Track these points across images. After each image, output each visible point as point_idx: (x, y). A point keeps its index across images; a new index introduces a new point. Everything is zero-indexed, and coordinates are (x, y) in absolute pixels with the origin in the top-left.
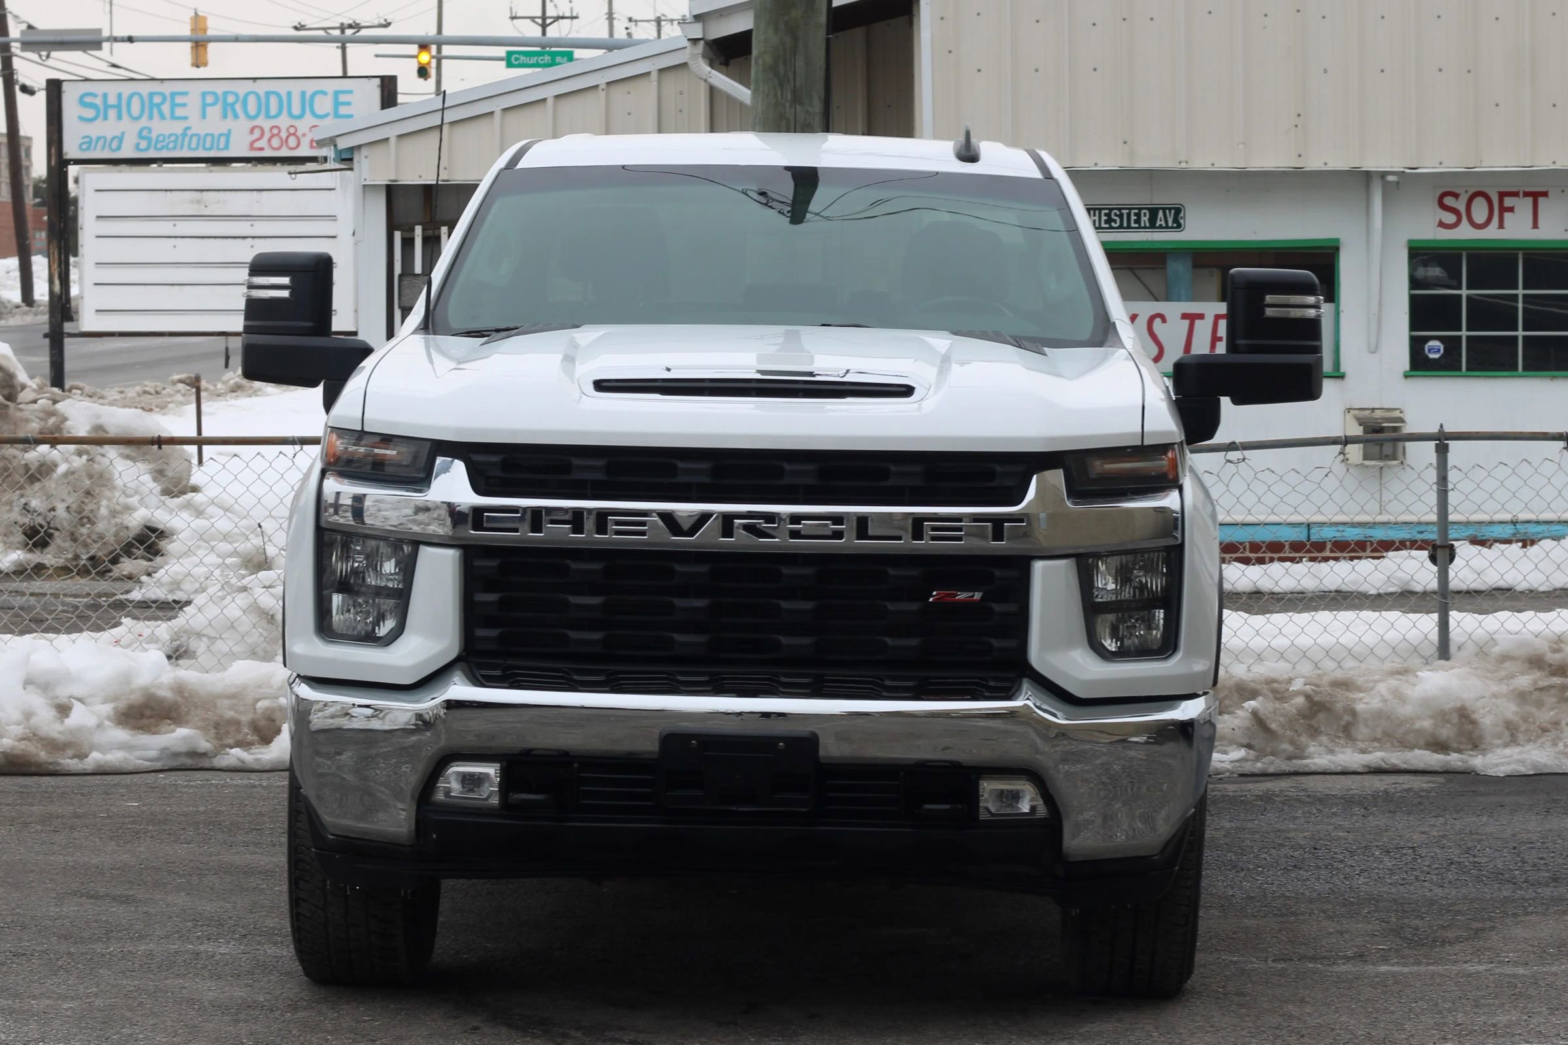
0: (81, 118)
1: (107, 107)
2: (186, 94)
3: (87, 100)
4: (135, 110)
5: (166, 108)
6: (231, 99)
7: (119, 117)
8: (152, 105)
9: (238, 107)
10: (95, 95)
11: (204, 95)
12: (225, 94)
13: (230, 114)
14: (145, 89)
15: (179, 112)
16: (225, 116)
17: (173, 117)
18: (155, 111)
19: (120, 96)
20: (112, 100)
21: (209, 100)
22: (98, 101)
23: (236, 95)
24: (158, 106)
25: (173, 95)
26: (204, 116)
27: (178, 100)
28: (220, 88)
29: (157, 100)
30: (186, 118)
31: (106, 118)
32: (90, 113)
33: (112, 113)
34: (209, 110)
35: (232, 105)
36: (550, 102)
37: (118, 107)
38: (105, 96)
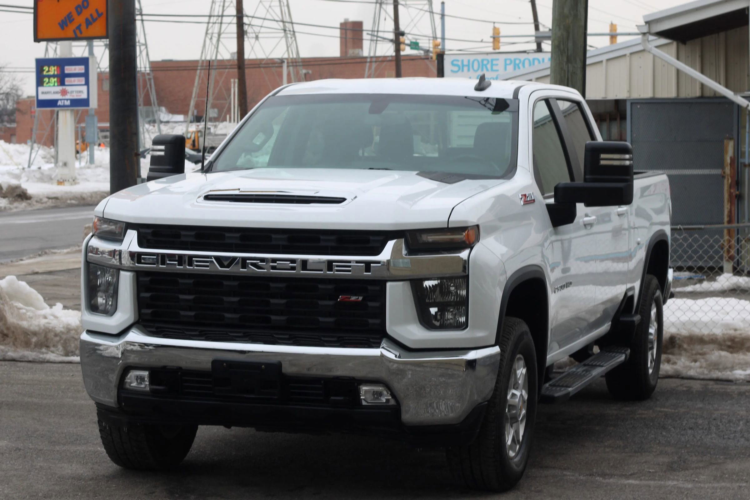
0: (452, 71)
1: (463, 66)
2: (498, 60)
3: (455, 63)
4: (476, 67)
5: (489, 66)
6: (517, 62)
7: (469, 70)
8: (483, 65)
9: (521, 65)
10: (458, 61)
11: (506, 60)
12: (515, 60)
13: (517, 69)
14: (480, 58)
15: (495, 68)
16: (515, 69)
17: (492, 70)
18: (484, 67)
19: (469, 61)
20: (465, 63)
21: (508, 62)
22: (460, 63)
23: (520, 60)
24: (486, 66)
25: (492, 60)
26: (505, 69)
27: (494, 62)
28: (513, 56)
29: (485, 62)
30: (497, 71)
31: (463, 71)
32: (456, 69)
33: (466, 69)
34: (508, 67)
35: (518, 65)
36: (604, 62)
37: (468, 66)
38: (462, 61)
